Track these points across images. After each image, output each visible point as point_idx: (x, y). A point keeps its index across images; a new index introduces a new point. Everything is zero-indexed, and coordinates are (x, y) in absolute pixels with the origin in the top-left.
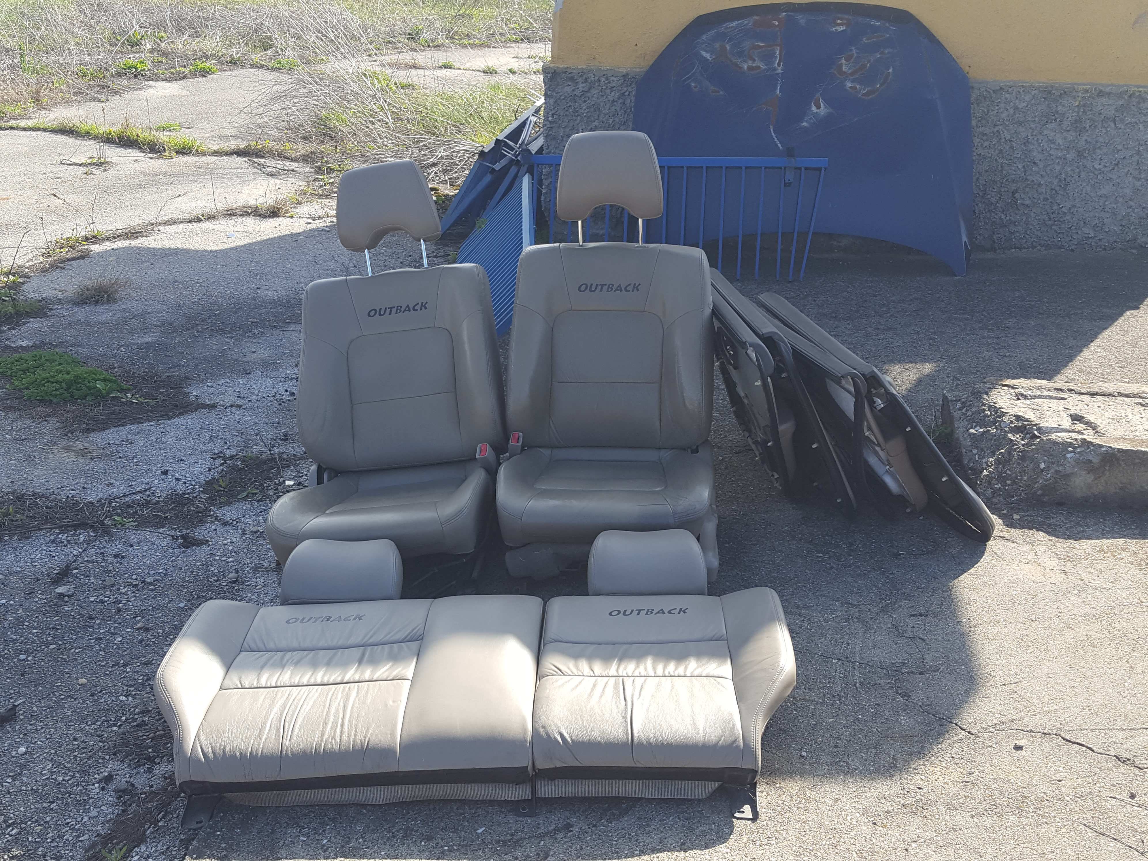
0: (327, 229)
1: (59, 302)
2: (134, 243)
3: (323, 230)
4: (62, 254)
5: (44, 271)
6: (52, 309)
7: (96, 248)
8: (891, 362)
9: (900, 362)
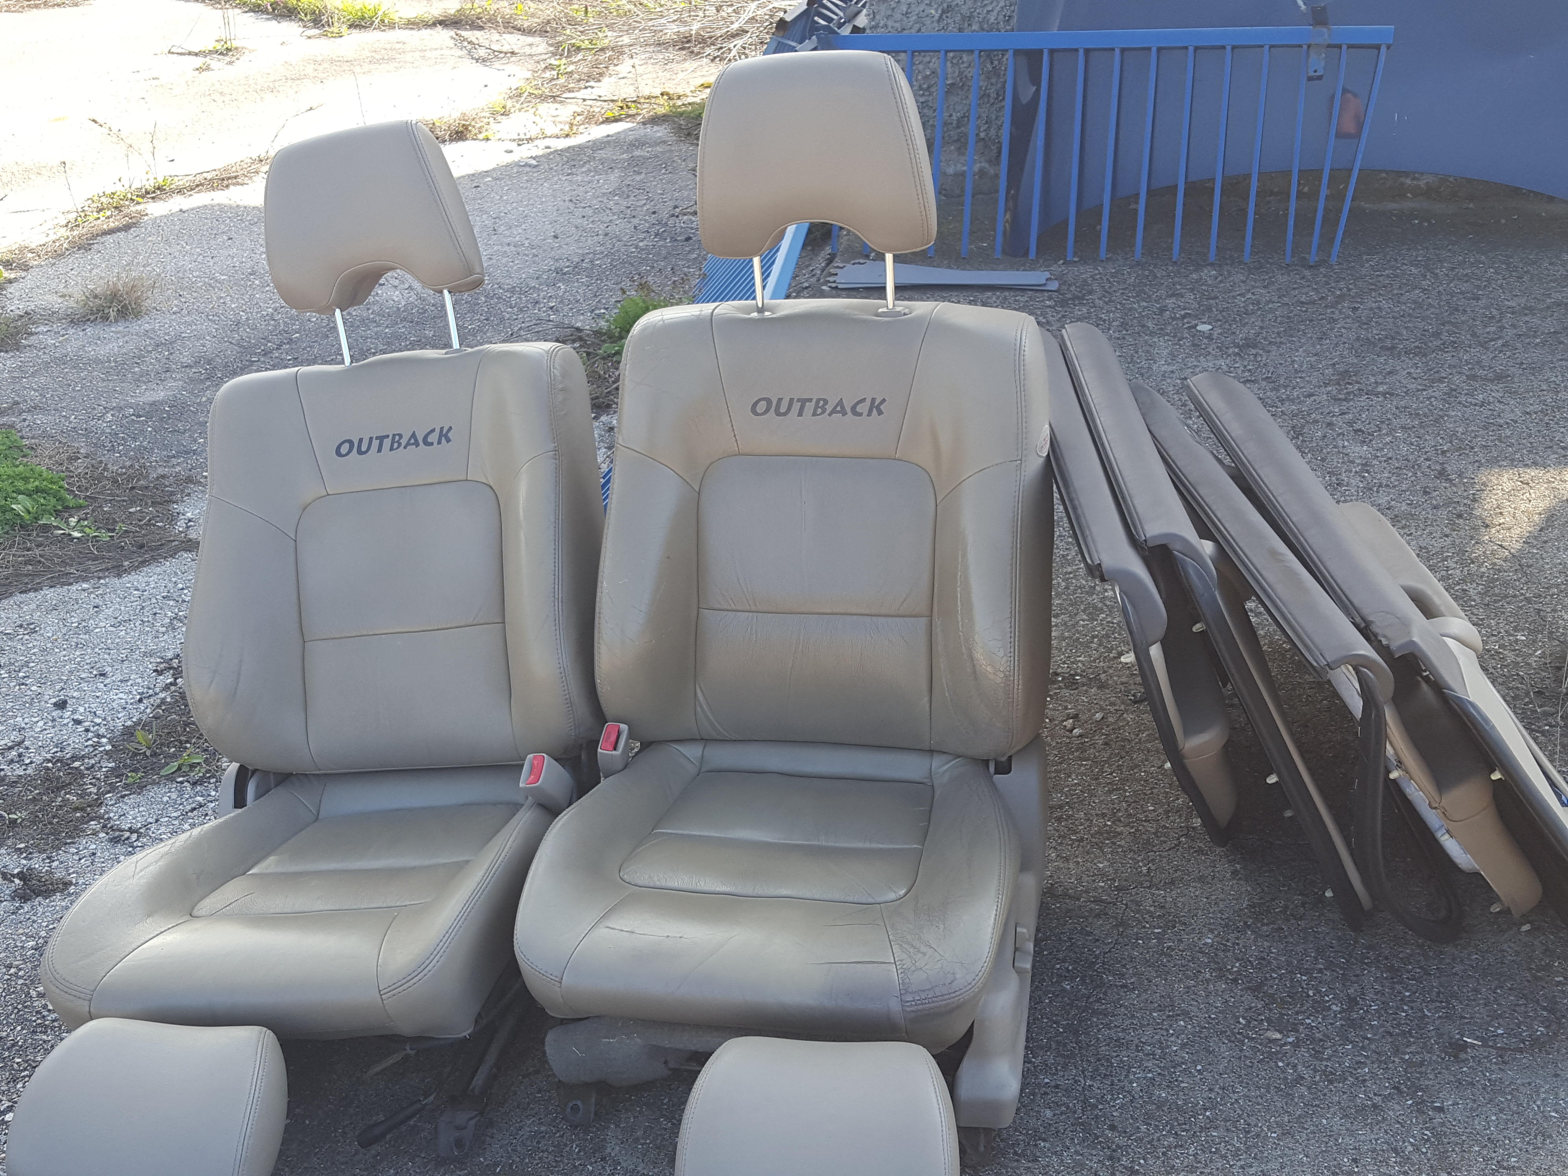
0: (534, 162)
1: (50, 317)
2: (220, 197)
3: (526, 165)
4: (99, 222)
5: (58, 255)
6: (31, 334)
7: (155, 209)
8: (1494, 462)
9: (1513, 463)
